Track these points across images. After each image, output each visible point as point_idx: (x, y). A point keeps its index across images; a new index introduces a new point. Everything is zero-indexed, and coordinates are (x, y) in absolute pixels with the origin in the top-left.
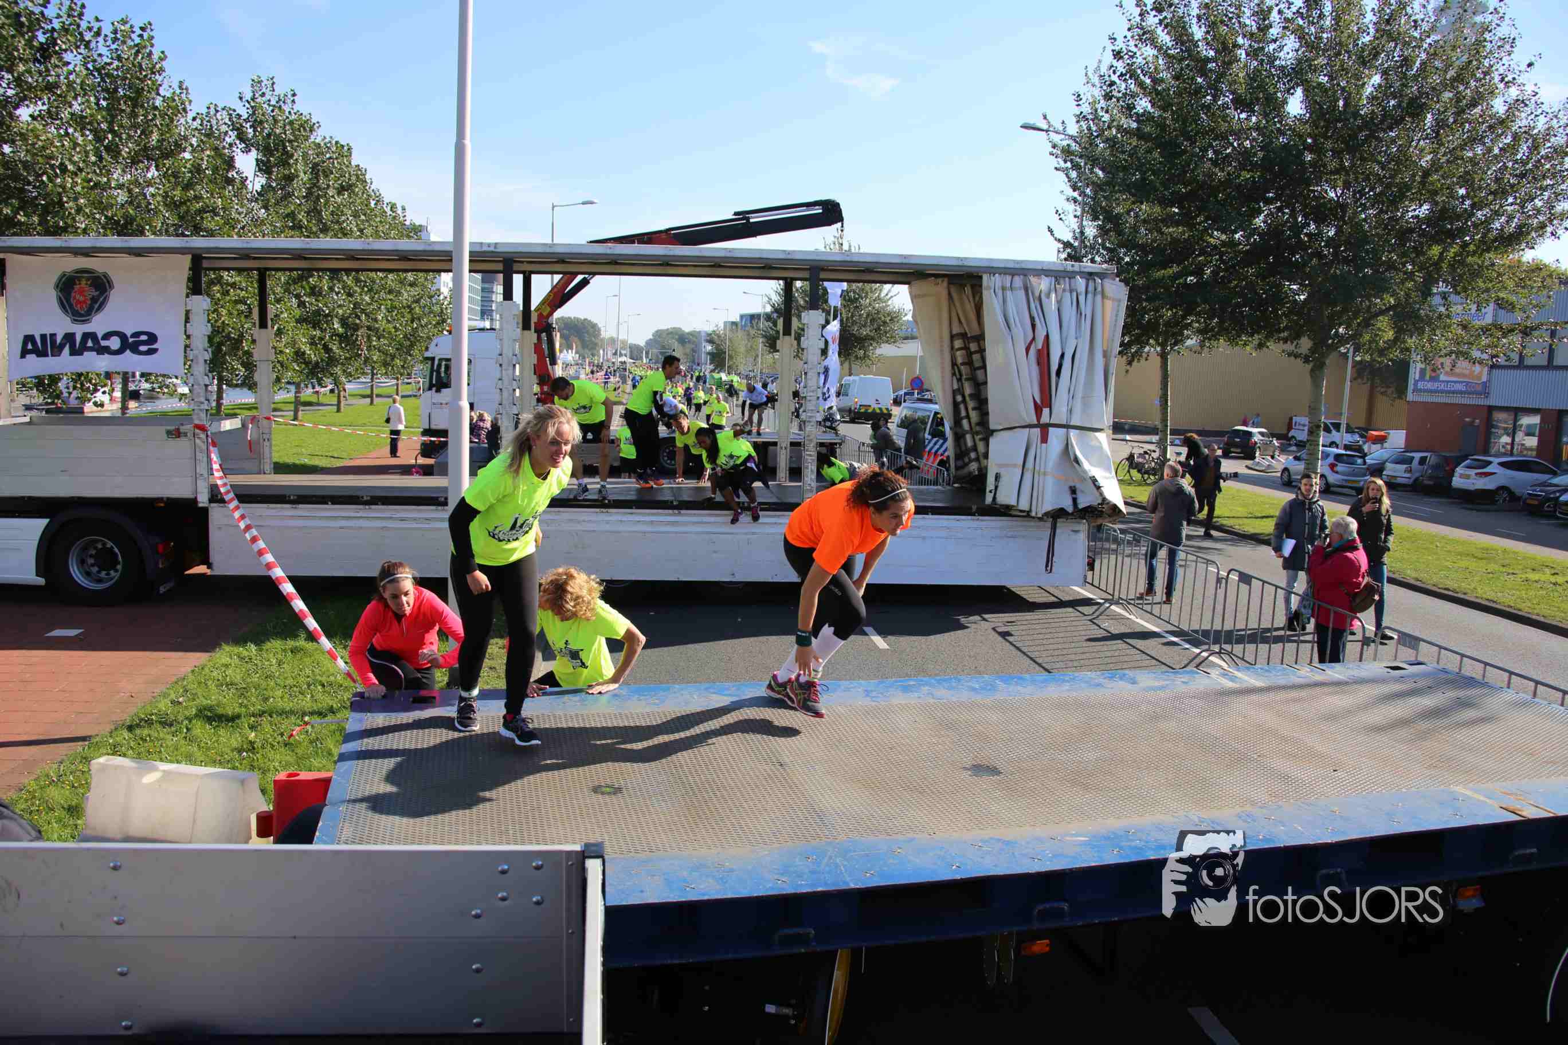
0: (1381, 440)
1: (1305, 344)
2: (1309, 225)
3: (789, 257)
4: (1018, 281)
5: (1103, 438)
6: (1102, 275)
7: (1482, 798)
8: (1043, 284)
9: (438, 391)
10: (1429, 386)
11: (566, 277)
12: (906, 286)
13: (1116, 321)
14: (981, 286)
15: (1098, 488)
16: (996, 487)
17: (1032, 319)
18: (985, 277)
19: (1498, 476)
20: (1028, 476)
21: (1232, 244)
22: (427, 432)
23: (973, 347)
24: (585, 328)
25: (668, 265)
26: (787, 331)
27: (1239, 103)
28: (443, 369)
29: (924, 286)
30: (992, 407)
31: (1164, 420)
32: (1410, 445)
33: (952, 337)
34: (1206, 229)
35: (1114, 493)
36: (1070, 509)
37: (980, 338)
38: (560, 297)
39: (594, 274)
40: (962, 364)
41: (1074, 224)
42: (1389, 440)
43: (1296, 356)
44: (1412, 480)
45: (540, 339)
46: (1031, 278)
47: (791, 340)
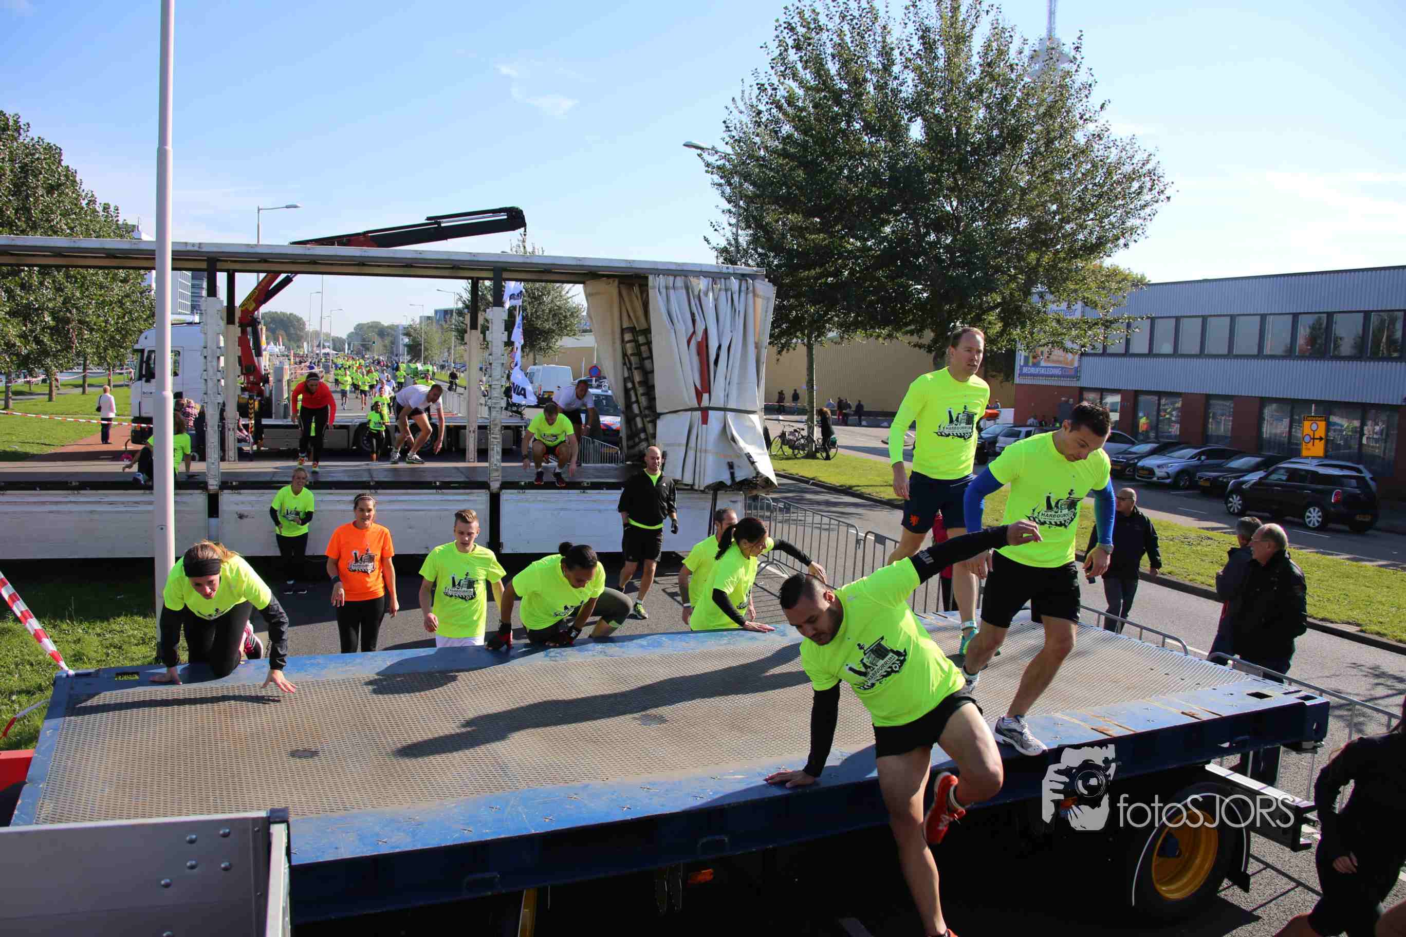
1: (929, 335)
2: (928, 234)
3: (475, 259)
4: (680, 282)
5: (757, 421)
6: (753, 277)
7: (1077, 722)
8: (701, 284)
9: (147, 381)
10: (1033, 370)
11: (270, 276)
12: (581, 285)
13: (766, 317)
14: (647, 285)
15: (753, 463)
17: (693, 315)
18: (651, 278)
20: (691, 453)
21: (865, 249)
22: (137, 419)
23: (641, 339)
24: (290, 322)
25: (364, 265)
26: (474, 326)
27: (868, 128)
28: (152, 360)
29: (600, 286)
30: (659, 392)
31: (811, 402)
33: (623, 331)
34: (843, 237)
35: (766, 467)
36: (729, 483)
37: (647, 332)
38: (265, 293)
39: (296, 273)
40: (632, 355)
41: (729, 232)
43: (920, 346)
45: (244, 332)
46: (692, 279)
47: (478, 334)
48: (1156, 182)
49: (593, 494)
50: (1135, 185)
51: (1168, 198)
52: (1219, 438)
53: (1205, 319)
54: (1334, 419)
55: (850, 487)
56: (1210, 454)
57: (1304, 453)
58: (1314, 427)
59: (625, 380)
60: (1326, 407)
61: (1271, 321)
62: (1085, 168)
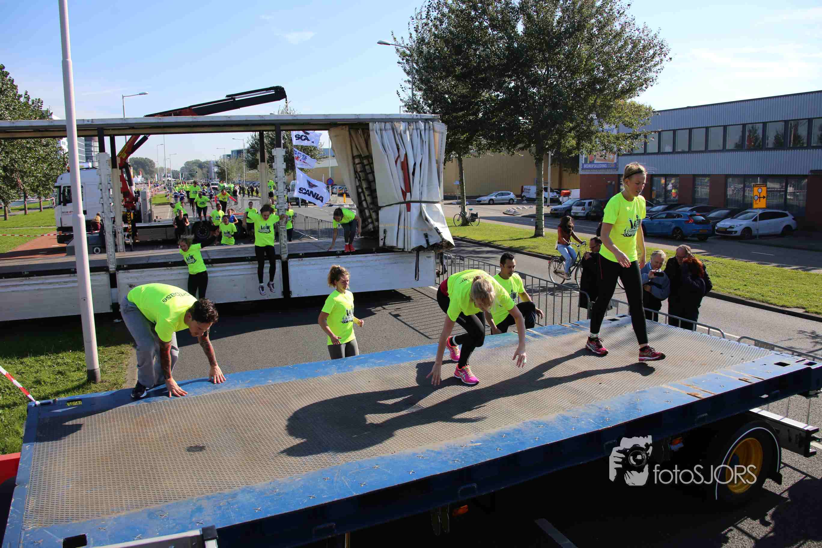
1: (533, 149)
4: (388, 126)
5: (439, 206)
6: (433, 120)
7: (677, 390)
8: (402, 126)
9: (65, 205)
10: (590, 166)
11: (134, 136)
12: (327, 131)
13: (442, 144)
14: (368, 129)
15: (439, 233)
16: (385, 237)
17: (397, 145)
18: (370, 124)
20: (401, 230)
22: (59, 229)
23: (366, 162)
26: (263, 160)
28: (66, 194)
29: (336, 131)
30: (379, 193)
31: (462, 193)
32: (583, 196)
33: (354, 158)
35: (448, 236)
36: (425, 246)
37: (370, 157)
38: (131, 148)
39: (150, 134)
40: (360, 172)
41: (409, 92)
42: (572, 195)
44: (585, 215)
45: (122, 172)
47: (266, 165)
48: (663, 50)
49: (342, 257)
50: (651, 52)
51: (671, 59)
52: (702, 200)
53: (690, 130)
54: (770, 185)
55: (490, 242)
57: (755, 206)
58: (760, 190)
59: (357, 188)
60: (766, 178)
61: (729, 129)
62: (620, 44)
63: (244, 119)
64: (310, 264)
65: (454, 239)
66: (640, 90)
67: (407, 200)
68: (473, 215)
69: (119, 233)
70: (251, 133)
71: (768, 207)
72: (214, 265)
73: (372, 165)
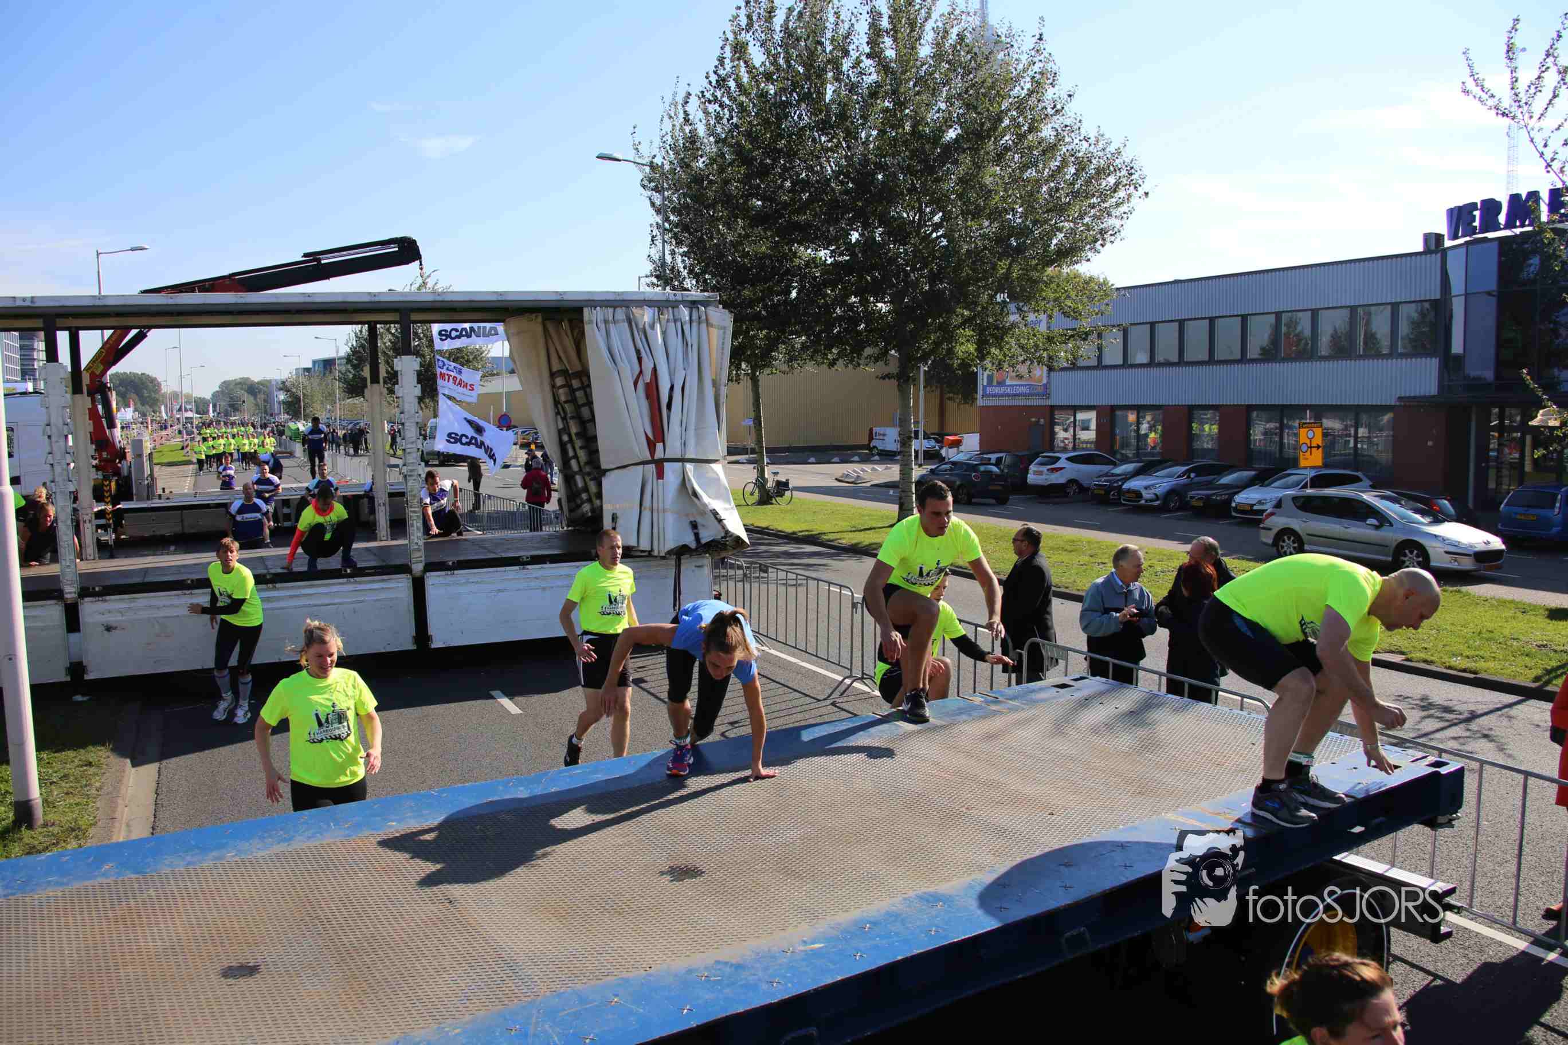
0: (957, 444)
1: (894, 359)
4: (620, 314)
5: (720, 471)
6: (706, 303)
8: (646, 316)
10: (997, 390)
11: (119, 332)
12: (503, 324)
13: (723, 349)
14: (581, 320)
15: (720, 521)
17: (638, 352)
18: (585, 311)
19: (1068, 471)
20: (646, 514)
23: (577, 384)
24: (143, 384)
26: (375, 379)
29: (519, 323)
30: (603, 444)
32: (986, 446)
33: (553, 375)
35: (735, 525)
36: (693, 545)
37: (584, 374)
38: (113, 353)
39: (150, 328)
40: (566, 402)
42: (964, 442)
43: (886, 377)
45: (93, 401)
46: (634, 310)
47: (381, 388)
48: (1133, 177)
49: (534, 569)
50: (1112, 180)
51: (1146, 194)
52: (1206, 452)
53: (1181, 323)
54: (1327, 424)
55: (813, 536)
56: (1199, 471)
57: (1303, 463)
58: (1311, 434)
59: (560, 433)
60: (1320, 411)
61: (1252, 322)
62: (1054, 164)
63: (340, 299)
64: (468, 582)
65: (747, 530)
66: (1090, 249)
67: (656, 457)
68: (779, 483)
69: (85, 522)
70: (354, 326)
71: (1326, 465)
72: (278, 585)
73: (588, 390)
